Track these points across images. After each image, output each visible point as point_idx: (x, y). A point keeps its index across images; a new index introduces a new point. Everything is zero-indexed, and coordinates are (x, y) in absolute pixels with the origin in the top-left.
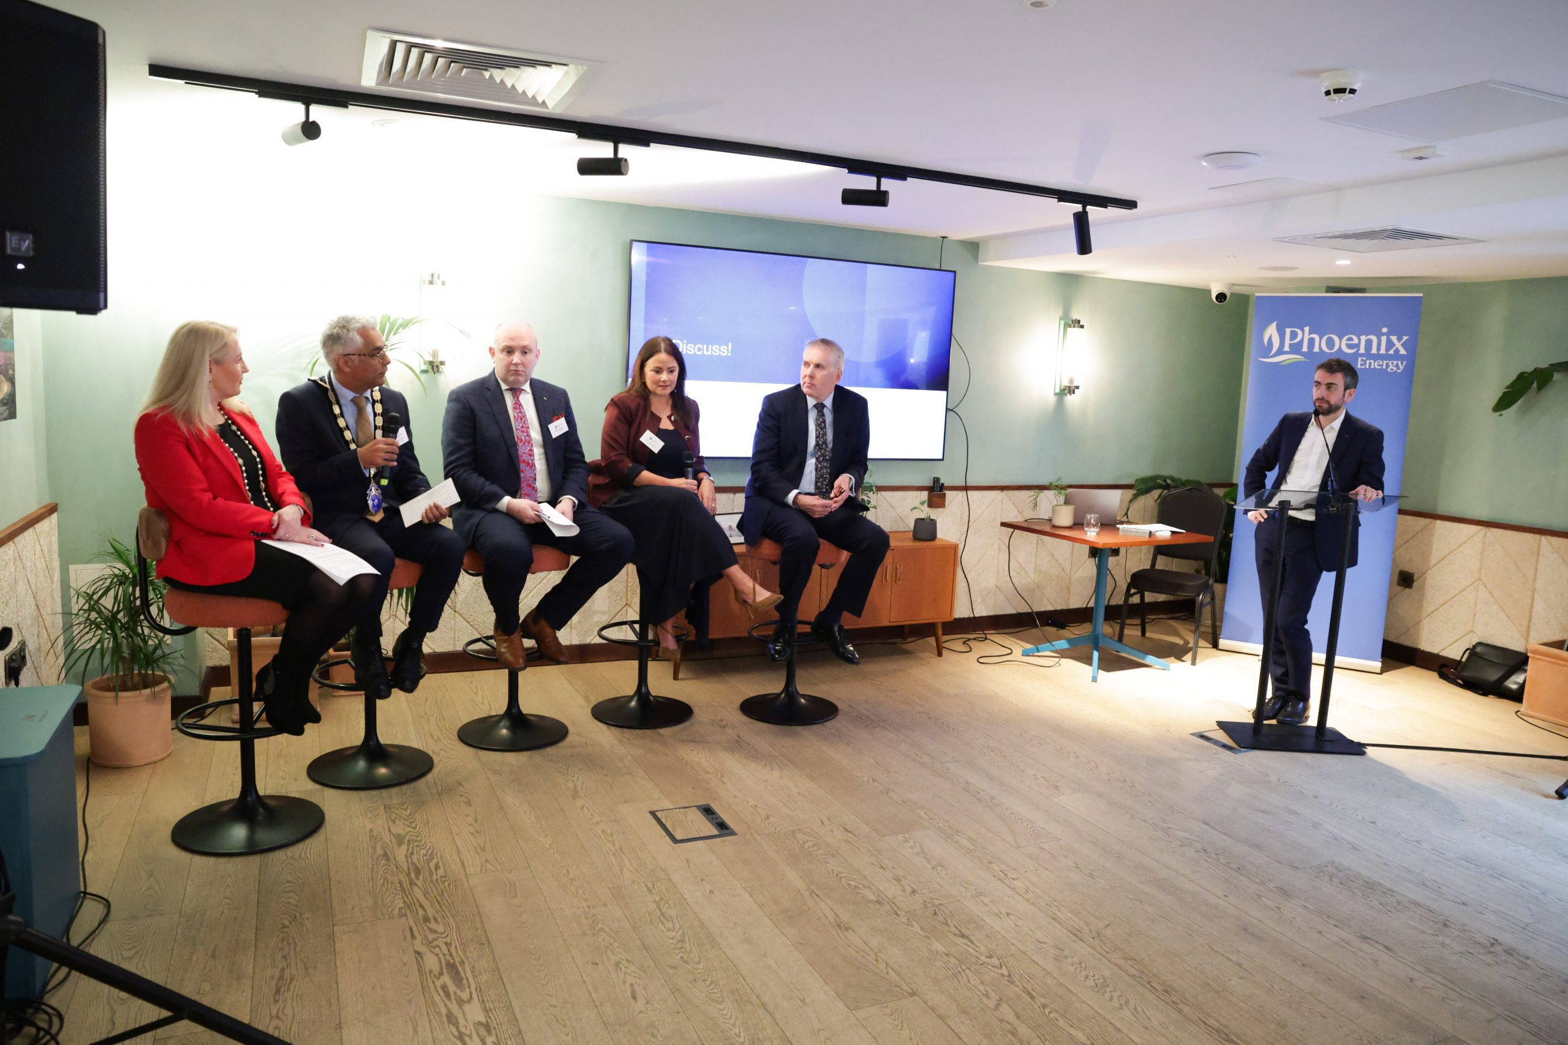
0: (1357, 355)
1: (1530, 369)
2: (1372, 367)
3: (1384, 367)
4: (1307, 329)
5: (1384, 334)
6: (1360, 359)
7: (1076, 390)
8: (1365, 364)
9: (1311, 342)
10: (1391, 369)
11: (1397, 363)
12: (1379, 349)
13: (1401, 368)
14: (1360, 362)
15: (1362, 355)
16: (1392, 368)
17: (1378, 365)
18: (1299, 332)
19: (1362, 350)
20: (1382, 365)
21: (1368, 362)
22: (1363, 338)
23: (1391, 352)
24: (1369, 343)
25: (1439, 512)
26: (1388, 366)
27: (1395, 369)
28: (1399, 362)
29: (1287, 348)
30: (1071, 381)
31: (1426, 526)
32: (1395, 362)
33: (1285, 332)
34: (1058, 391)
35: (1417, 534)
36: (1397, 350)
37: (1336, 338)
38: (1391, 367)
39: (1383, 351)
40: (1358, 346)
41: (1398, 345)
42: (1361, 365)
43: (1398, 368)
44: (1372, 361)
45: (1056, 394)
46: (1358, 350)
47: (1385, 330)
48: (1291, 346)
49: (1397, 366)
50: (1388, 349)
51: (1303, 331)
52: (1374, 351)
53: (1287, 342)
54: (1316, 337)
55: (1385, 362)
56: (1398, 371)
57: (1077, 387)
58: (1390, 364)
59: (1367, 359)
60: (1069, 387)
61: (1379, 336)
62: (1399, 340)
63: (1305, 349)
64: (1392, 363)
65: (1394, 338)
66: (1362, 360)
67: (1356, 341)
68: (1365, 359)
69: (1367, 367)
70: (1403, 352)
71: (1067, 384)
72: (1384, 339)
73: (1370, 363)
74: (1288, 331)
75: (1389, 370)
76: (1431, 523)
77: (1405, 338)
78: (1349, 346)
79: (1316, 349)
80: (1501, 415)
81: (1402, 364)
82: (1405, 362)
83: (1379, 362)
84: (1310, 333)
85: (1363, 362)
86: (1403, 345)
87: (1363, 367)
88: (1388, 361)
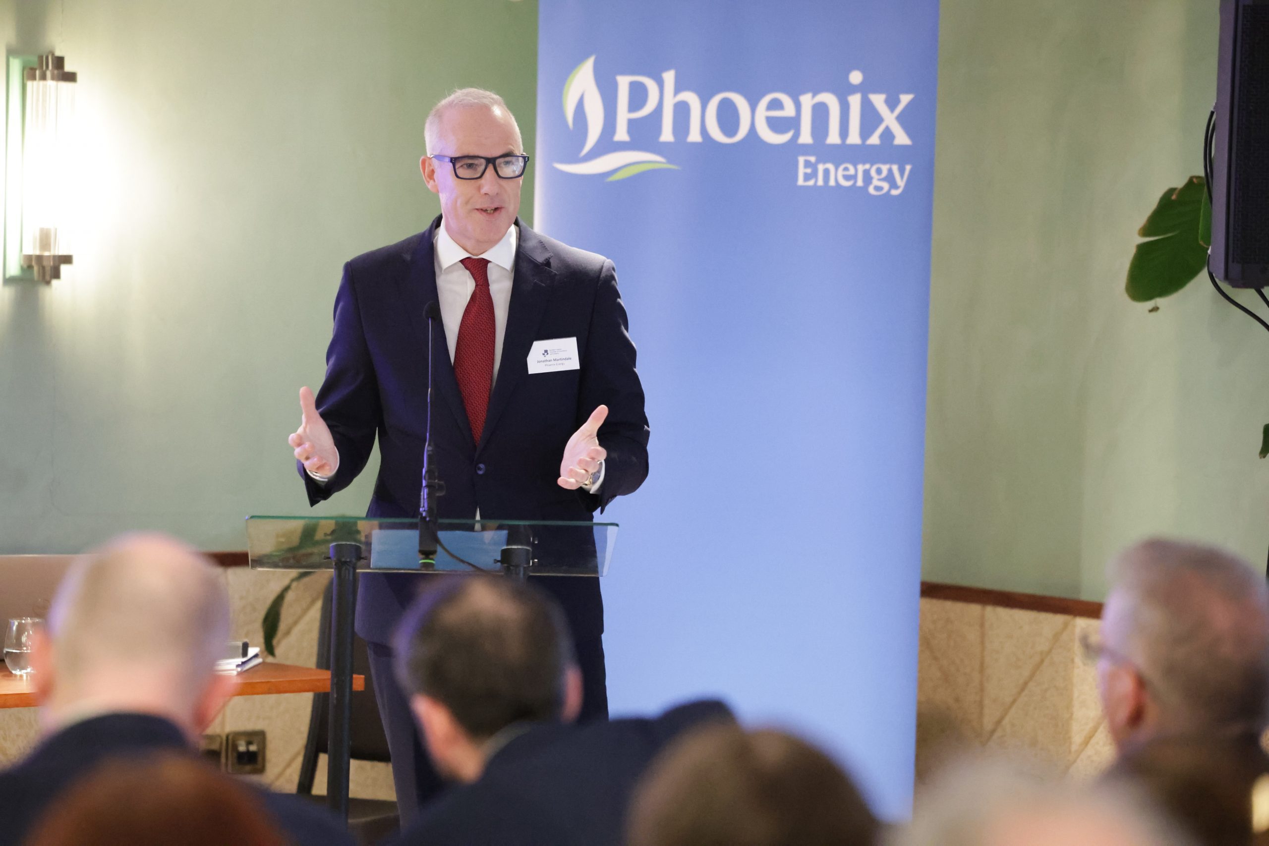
0: (793, 148)
2: (832, 183)
3: (860, 183)
4: (669, 77)
5: (854, 89)
6: (801, 160)
7: (64, 268)
8: (814, 174)
9: (682, 111)
10: (878, 188)
11: (890, 171)
12: (844, 131)
13: (901, 183)
14: (802, 170)
15: (805, 149)
16: (878, 185)
17: (847, 178)
18: (651, 85)
19: (806, 137)
20: (854, 177)
21: (821, 168)
22: (807, 101)
23: (874, 140)
24: (820, 112)
26: (867, 177)
27: (886, 186)
28: (895, 168)
29: (622, 134)
30: (45, 239)
32: (885, 168)
33: (615, 86)
34: (14, 270)
36: (888, 135)
37: (741, 102)
38: (875, 182)
39: (854, 138)
40: (793, 124)
41: (890, 119)
42: (807, 177)
43: (894, 185)
44: (830, 166)
45: (9, 281)
46: (797, 135)
47: (856, 77)
48: (632, 124)
49: (890, 178)
50: (866, 131)
51: (661, 84)
52: (834, 138)
53: (623, 115)
54: (692, 98)
55: (861, 168)
56: (895, 192)
57: (67, 259)
58: (873, 172)
59: (821, 160)
60: (39, 258)
61: (843, 91)
62: (892, 104)
63: (667, 135)
64: (879, 171)
65: (878, 100)
66: (807, 164)
67: (789, 110)
68: (813, 159)
69: (820, 182)
70: (902, 138)
71: (32, 250)
72: (855, 100)
73: (827, 172)
74: (624, 82)
75: (871, 190)
77: (905, 99)
78: (776, 125)
79: (695, 136)
80: (1155, 309)
81: (902, 171)
82: (908, 168)
83: (846, 169)
84: (678, 90)
85: (809, 171)
86: (899, 118)
87: (811, 183)
88: (867, 166)
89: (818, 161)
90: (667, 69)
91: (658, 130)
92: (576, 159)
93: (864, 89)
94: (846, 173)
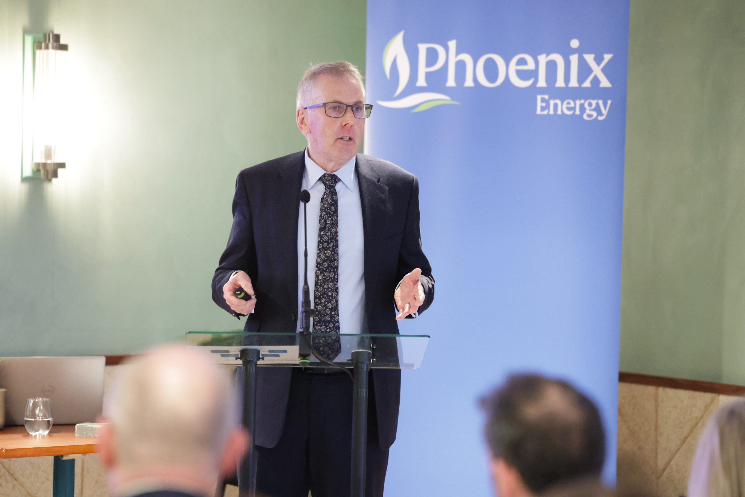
0: (534, 90)
2: (559, 112)
3: (578, 112)
4: (452, 44)
5: (573, 51)
6: (539, 97)
7: (60, 171)
8: (548, 107)
9: (461, 66)
10: (589, 116)
11: (597, 104)
12: (567, 79)
13: (605, 112)
14: (539, 104)
15: (542, 91)
16: (590, 113)
17: (569, 109)
18: (440, 49)
19: (542, 83)
20: (574, 109)
21: (552, 102)
22: (543, 59)
23: (587, 84)
24: (551, 66)
26: (582, 109)
27: (595, 114)
28: (601, 102)
29: (421, 82)
30: (48, 153)
32: (594, 102)
33: (417, 51)
34: (28, 172)
36: (596, 81)
37: (499, 61)
38: (588, 112)
39: (574, 83)
40: (534, 74)
41: (597, 71)
42: (543, 109)
43: (600, 113)
44: (558, 102)
45: (25, 180)
46: (536, 81)
47: (575, 43)
48: (428, 75)
49: (597, 109)
50: (581, 79)
51: (447, 49)
52: (560, 83)
53: (422, 69)
54: (467, 58)
55: (578, 102)
56: (600, 118)
57: (62, 165)
58: (586, 105)
59: (552, 97)
60: (45, 165)
61: (566, 53)
62: (598, 60)
63: (451, 82)
64: (590, 105)
65: (590, 58)
66: (543, 100)
67: (531, 65)
68: (546, 97)
69: (552, 112)
70: (605, 83)
71: (41, 159)
72: (574, 59)
73: (556, 105)
74: (423, 48)
75: (585, 117)
77: (607, 57)
78: (522, 75)
79: (469, 83)
81: (605, 105)
82: (609, 102)
83: (569, 103)
84: (458, 53)
85: (544, 104)
86: (604, 70)
87: (545, 112)
88: (582, 101)
89: (550, 98)
90: (451, 39)
91: (445, 79)
92: (391, 98)
93: (580, 51)
94: (569, 106)
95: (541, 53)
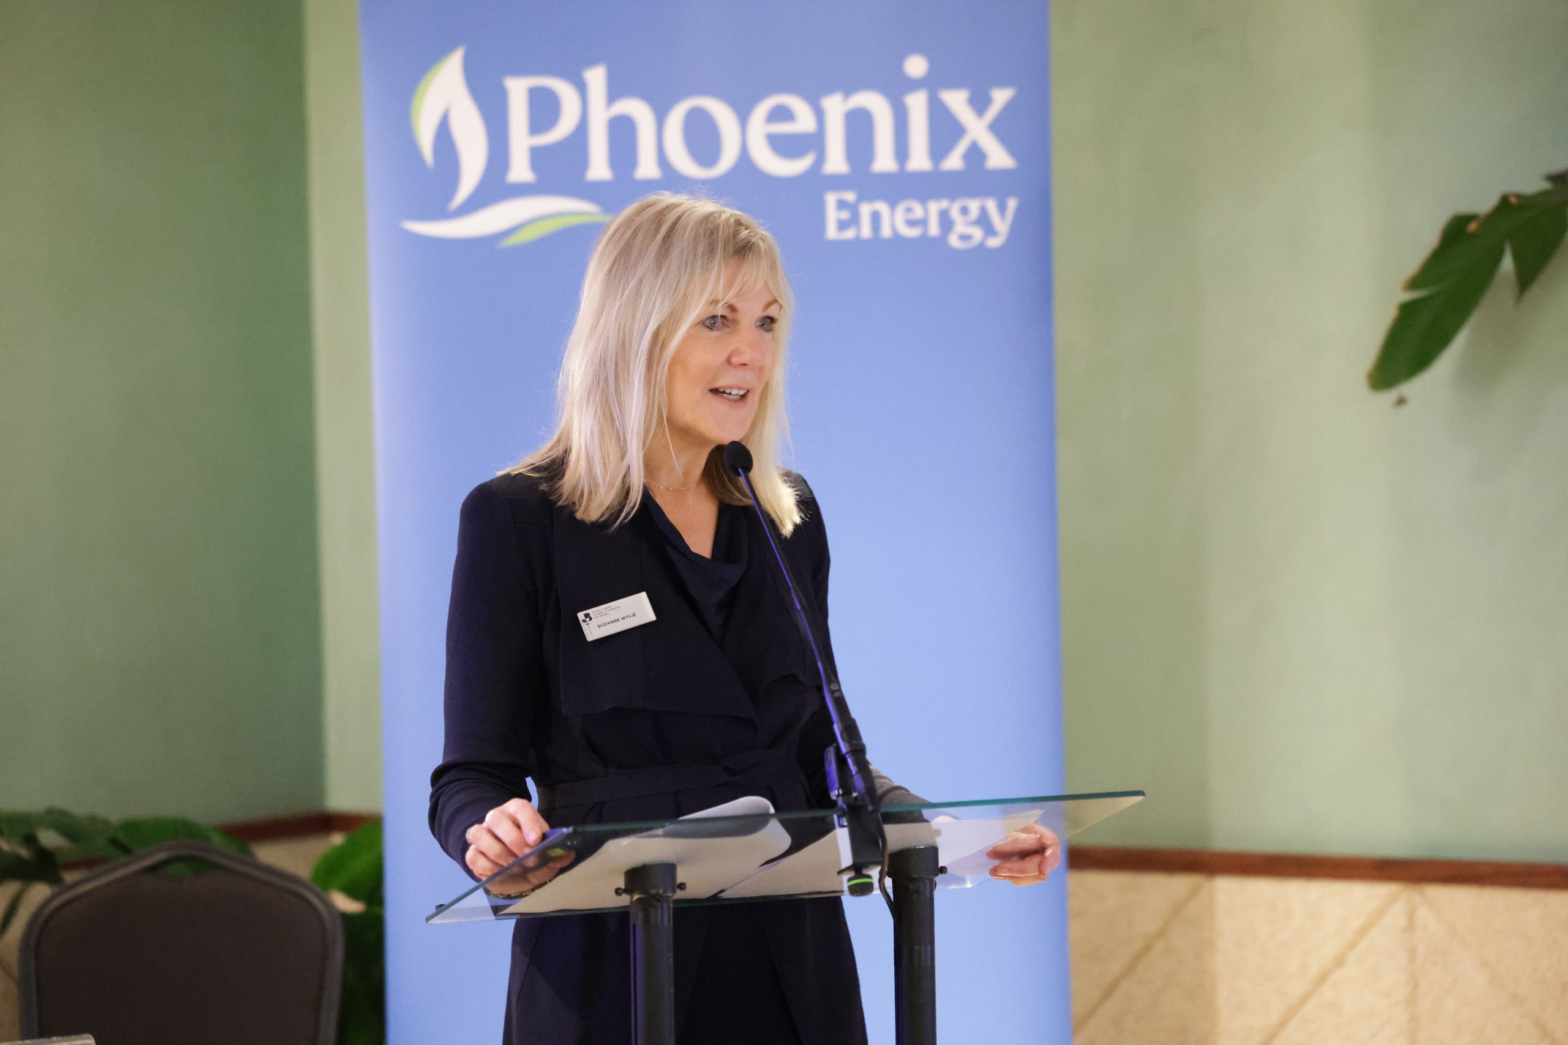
0: (816, 182)
1: (1483, 203)
2: (886, 232)
3: (934, 229)
4: (596, 77)
5: (914, 85)
6: (831, 199)
8: (854, 220)
9: (621, 130)
10: (964, 238)
11: (983, 210)
12: (902, 151)
13: (1002, 226)
14: (832, 215)
15: (837, 182)
16: (966, 231)
17: (911, 223)
18: (565, 91)
19: (836, 162)
20: (923, 222)
21: (865, 210)
22: (835, 106)
23: (954, 161)
25: (1223, 842)
26: (946, 222)
27: (977, 233)
28: (991, 205)
29: (520, 171)
31: (1178, 909)
32: (974, 206)
33: (502, 96)
35: (1147, 948)
36: (975, 154)
37: (722, 114)
38: (960, 228)
39: (919, 160)
40: (815, 142)
41: (977, 129)
42: (842, 225)
43: (990, 231)
44: (882, 207)
46: (821, 159)
47: (916, 66)
48: (537, 156)
49: (984, 221)
50: (939, 148)
51: (582, 88)
52: (884, 161)
53: (521, 141)
54: (638, 109)
55: (933, 207)
56: (994, 242)
58: (955, 213)
59: (866, 196)
61: (896, 88)
62: (979, 104)
63: (599, 169)
64: (964, 211)
65: (956, 100)
66: (842, 205)
67: (804, 122)
68: (850, 196)
69: (866, 232)
70: (999, 158)
72: (917, 104)
73: (876, 217)
74: (518, 89)
75: (954, 241)
76: (1193, 893)
77: (1001, 97)
78: (784, 146)
79: (647, 169)
80: (1401, 401)
81: (1002, 208)
82: (1012, 204)
83: (909, 210)
84: (613, 95)
85: (845, 215)
86: (996, 128)
87: (850, 234)
88: (944, 204)
89: (861, 199)
90: (592, 62)
91: (583, 161)
92: (442, 213)
93: (932, 83)
94: (911, 216)
95: (830, 91)
